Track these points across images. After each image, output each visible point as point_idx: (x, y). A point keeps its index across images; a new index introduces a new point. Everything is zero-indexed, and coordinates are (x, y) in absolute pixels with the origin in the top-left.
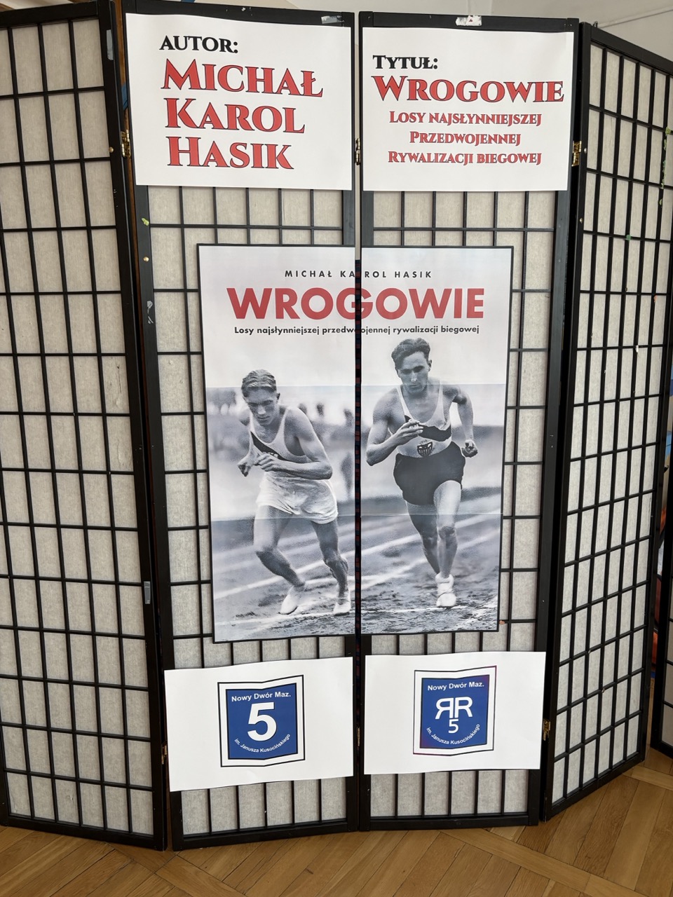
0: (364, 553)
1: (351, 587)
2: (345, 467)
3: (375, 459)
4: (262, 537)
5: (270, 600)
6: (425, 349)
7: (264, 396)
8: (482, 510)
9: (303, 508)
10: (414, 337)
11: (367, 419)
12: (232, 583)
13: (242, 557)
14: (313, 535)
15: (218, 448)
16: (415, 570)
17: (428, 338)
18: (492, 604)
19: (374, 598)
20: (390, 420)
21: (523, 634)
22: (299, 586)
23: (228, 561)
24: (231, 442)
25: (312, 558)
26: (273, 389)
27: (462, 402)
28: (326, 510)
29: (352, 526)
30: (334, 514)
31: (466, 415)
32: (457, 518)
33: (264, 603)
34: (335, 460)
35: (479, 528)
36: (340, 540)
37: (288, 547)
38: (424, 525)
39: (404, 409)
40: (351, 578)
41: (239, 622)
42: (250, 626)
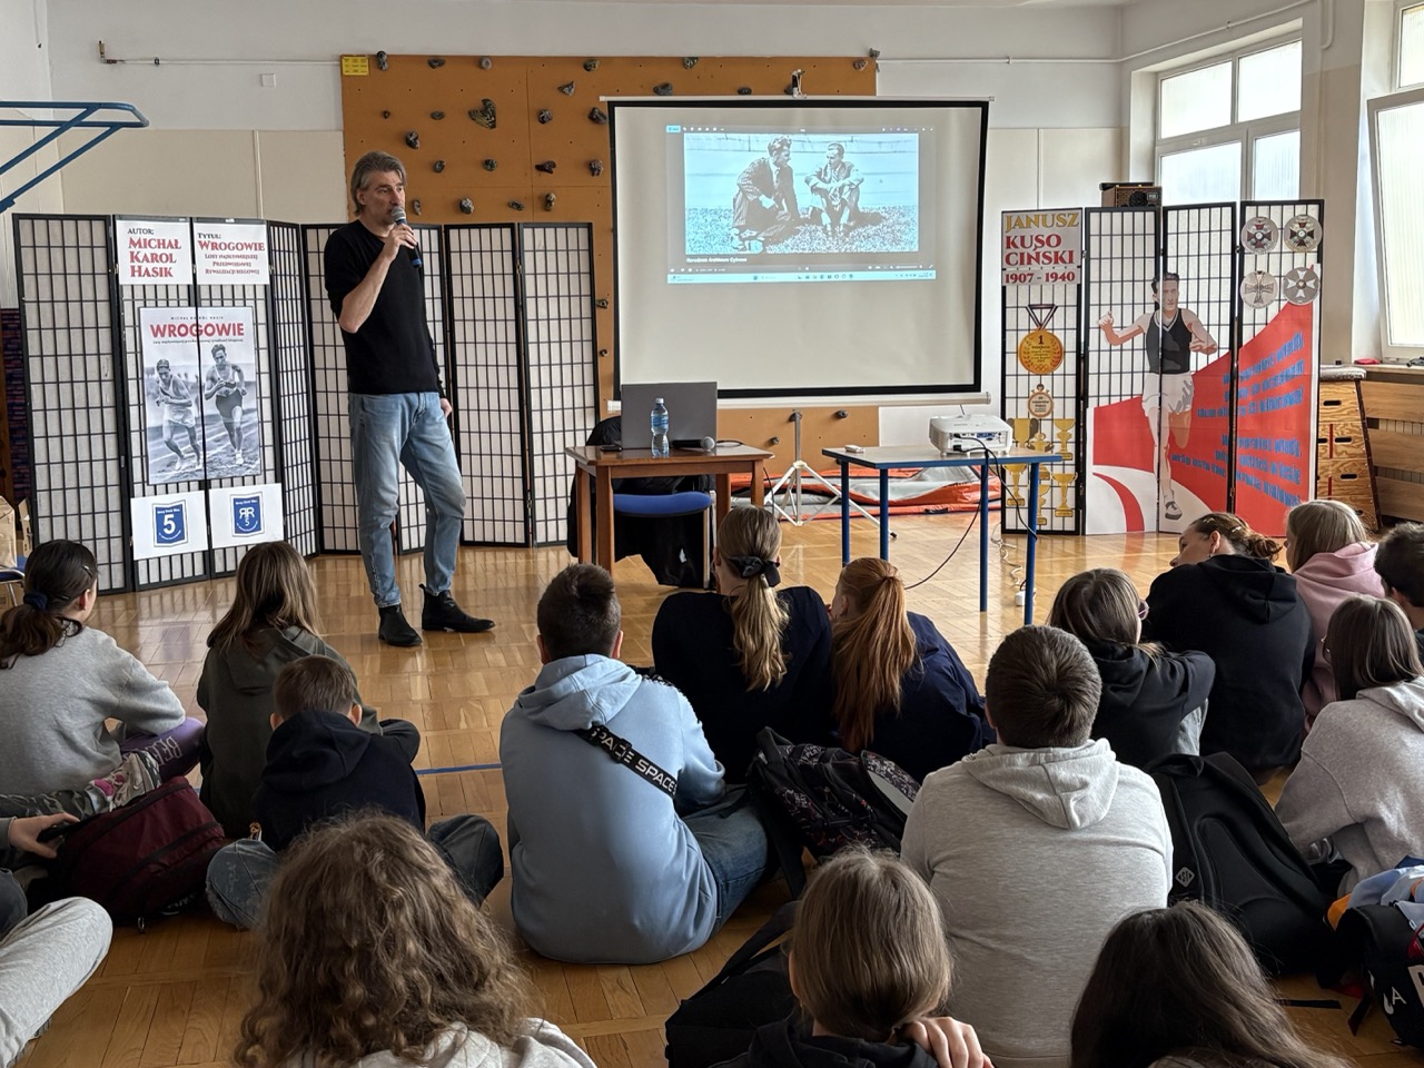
0: (207, 440)
1: (202, 457)
2: (196, 402)
3: (208, 397)
4: (166, 435)
5: (171, 464)
6: (223, 349)
7: (164, 370)
8: (251, 418)
9: (182, 420)
10: (219, 343)
11: (204, 380)
12: (156, 456)
13: (160, 444)
14: (187, 433)
15: (149, 394)
16: (226, 448)
17: (224, 344)
18: (258, 462)
19: (211, 462)
20: (213, 380)
21: (270, 475)
22: (182, 457)
23: (153, 446)
24: (153, 391)
25: (186, 444)
26: (168, 367)
27: (239, 371)
28: (191, 422)
29: (201, 428)
30: (194, 423)
31: (241, 377)
32: (242, 423)
33: (168, 466)
34: (193, 398)
35: (250, 427)
36: (197, 435)
37: (177, 439)
38: (229, 426)
39: (218, 375)
40: (202, 453)
41: (159, 475)
42: (164, 477)
